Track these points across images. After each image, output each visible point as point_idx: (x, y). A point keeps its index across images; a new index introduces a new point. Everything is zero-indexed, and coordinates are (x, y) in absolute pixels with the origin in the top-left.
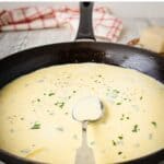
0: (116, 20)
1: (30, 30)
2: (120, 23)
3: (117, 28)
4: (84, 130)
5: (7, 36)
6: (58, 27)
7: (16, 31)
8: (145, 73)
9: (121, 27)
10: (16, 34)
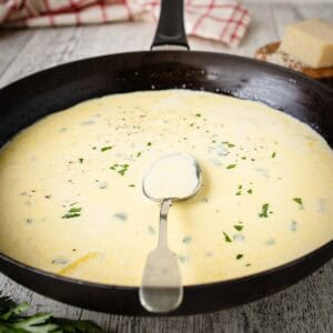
0: (237, 8)
1: (79, 25)
2: (245, 12)
3: (240, 23)
4: (163, 217)
5: (37, 36)
6: (131, 20)
7: (54, 27)
8: (281, 110)
9: (246, 21)
10: (53, 33)
